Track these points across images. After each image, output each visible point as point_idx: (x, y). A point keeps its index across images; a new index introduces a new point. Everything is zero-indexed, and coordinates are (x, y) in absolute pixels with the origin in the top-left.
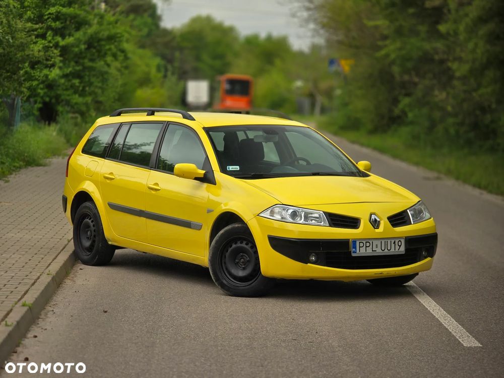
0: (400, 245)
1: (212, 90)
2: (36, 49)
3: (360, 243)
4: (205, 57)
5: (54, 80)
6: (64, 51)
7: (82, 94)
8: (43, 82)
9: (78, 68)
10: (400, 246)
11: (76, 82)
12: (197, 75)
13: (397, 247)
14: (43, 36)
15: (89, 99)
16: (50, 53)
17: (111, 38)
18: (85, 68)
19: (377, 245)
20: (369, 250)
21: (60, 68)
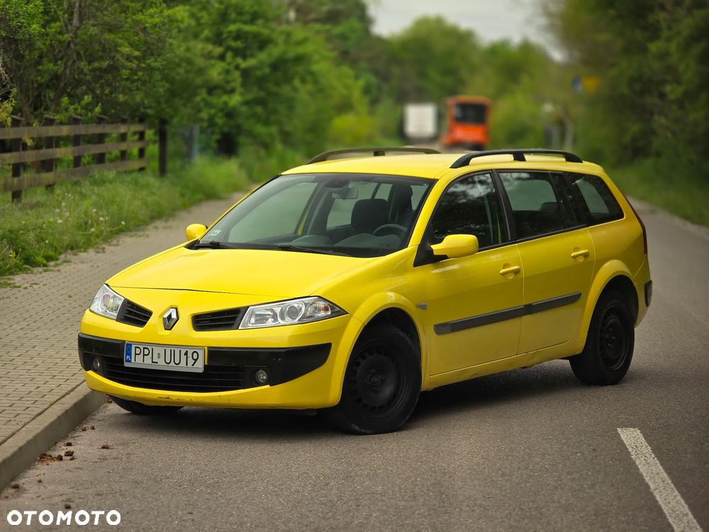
0: (195, 358)
1: (440, 117)
2: (215, 72)
3: (136, 347)
4: (433, 74)
5: (234, 108)
6: (246, 73)
7: (267, 123)
8: (221, 110)
9: (262, 94)
10: (196, 360)
11: (259, 109)
12: (420, 97)
13: (191, 361)
14: (222, 57)
15: (274, 130)
16: (230, 78)
17: (299, 59)
18: (270, 94)
19: (159, 354)
20: (148, 360)
21: (242, 94)
